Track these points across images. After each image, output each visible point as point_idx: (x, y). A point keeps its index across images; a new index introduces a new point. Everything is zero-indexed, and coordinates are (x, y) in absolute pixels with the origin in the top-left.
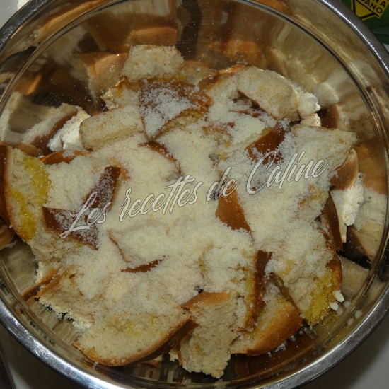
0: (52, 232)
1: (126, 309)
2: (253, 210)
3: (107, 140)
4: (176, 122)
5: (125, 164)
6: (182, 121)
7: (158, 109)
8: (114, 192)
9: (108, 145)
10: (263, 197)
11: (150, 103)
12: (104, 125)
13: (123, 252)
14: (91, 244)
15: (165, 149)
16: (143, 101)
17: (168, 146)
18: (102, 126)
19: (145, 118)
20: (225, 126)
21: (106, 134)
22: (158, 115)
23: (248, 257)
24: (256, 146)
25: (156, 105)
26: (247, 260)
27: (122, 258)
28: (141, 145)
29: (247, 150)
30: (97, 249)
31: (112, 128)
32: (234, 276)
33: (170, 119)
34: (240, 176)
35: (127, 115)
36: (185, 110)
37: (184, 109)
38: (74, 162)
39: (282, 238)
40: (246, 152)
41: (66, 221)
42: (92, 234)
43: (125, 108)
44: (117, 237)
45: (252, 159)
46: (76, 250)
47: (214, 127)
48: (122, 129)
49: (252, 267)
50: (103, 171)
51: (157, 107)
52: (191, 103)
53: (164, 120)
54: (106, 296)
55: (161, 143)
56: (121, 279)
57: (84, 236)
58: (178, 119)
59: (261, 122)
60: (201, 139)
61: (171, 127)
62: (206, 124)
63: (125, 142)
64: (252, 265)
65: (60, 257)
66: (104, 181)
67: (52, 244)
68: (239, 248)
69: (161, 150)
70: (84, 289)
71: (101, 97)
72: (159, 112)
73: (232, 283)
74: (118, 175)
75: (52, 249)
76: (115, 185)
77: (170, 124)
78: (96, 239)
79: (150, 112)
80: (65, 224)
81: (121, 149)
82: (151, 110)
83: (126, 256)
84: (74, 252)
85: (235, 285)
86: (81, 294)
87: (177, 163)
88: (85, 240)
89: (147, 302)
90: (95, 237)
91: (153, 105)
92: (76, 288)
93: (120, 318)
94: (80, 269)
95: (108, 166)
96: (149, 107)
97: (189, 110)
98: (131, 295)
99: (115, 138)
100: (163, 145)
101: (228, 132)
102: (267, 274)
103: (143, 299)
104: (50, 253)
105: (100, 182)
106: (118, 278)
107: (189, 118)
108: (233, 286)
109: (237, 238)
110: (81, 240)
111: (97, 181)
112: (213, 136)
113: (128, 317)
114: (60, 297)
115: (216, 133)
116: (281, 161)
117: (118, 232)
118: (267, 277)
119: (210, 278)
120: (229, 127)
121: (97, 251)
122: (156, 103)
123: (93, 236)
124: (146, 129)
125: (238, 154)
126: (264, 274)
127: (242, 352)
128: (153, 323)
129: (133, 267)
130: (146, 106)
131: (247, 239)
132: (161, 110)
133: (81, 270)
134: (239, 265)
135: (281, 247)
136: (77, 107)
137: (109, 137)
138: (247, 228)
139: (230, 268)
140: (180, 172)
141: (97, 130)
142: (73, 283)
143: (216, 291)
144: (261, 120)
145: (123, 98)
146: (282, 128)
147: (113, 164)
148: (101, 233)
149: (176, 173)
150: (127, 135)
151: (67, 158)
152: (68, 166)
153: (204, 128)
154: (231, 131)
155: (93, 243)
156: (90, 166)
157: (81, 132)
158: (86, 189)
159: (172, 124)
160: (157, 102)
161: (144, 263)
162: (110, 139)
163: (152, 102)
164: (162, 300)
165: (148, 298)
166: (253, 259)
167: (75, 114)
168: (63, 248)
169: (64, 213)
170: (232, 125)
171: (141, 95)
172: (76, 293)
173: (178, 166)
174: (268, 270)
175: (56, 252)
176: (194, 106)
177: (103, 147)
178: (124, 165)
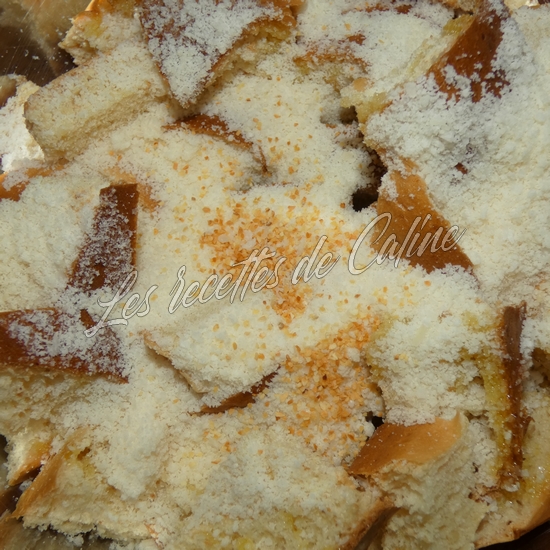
0: (10, 370)
1: (226, 508)
2: (464, 218)
3: (93, 130)
4: (234, 57)
5: (144, 176)
6: (247, 55)
7: (189, 35)
8: (133, 243)
9: (96, 142)
10: (482, 182)
11: (168, 28)
12: (77, 100)
13: (186, 375)
14: (109, 373)
15: (223, 125)
16: (153, 27)
17: (227, 117)
18: (73, 102)
19: (165, 63)
20: (343, 45)
21: (87, 116)
22: (192, 49)
23: (482, 329)
24: (450, 62)
25: (183, 28)
26: (481, 336)
27: (185, 387)
28: (168, 128)
29: (432, 75)
30: (125, 380)
31: (96, 102)
32: (454, 378)
33: (223, 52)
34: (426, 143)
35: (122, 65)
36: (251, 25)
37: (249, 21)
38: (28, 194)
39: (540, 266)
40: (432, 82)
41: (38, 335)
42: (106, 349)
43: (115, 53)
44: (163, 344)
45: (446, 95)
46: (79, 392)
47: (320, 52)
48: (118, 98)
49: (496, 350)
50: (96, 201)
51: (187, 33)
52: (260, 6)
53: (208, 59)
54: (171, 479)
55: (210, 114)
56: (193, 433)
57: (89, 358)
58: (238, 51)
59: (420, 20)
60: (296, 86)
61: (226, 72)
62: (300, 51)
63: (132, 129)
64: (496, 345)
65: (47, 415)
66: (105, 224)
67: (19, 395)
68: (452, 311)
69: (214, 128)
70: (117, 478)
71: (60, 45)
72: (194, 43)
73: (452, 395)
74: (134, 202)
75: (22, 407)
76: (132, 225)
77: (224, 64)
78: (116, 357)
79: (172, 48)
80: (37, 343)
81: (127, 145)
82: (173, 41)
83: (196, 382)
84: (75, 399)
85: (461, 398)
86: (112, 489)
87: (255, 149)
88: (92, 367)
89: (271, 484)
90: (114, 355)
91: (175, 30)
92: (99, 478)
93: (216, 533)
94: (97, 431)
95: (106, 185)
96: (168, 36)
97: (258, 22)
98: (228, 476)
99: (108, 121)
100: (217, 118)
101: (357, 55)
102: (527, 356)
103: (260, 480)
104: (21, 415)
105: (97, 227)
106: (187, 434)
107: (262, 44)
108: (455, 400)
109: (444, 289)
110: (84, 368)
111: (89, 226)
112: (320, 74)
113: (235, 526)
114: (68, 508)
115: (327, 65)
116: (506, 88)
117: (165, 332)
118: (528, 361)
119: (400, 392)
120: (353, 44)
121: (126, 385)
122: (181, 24)
123: (109, 355)
124: (173, 86)
125: (413, 91)
126: (521, 356)
127: (504, 540)
128: (295, 529)
129: (217, 404)
130: (161, 37)
131: (467, 286)
132: (196, 36)
133: (100, 436)
134: (463, 350)
135: (537, 287)
136: (14, 76)
137: (93, 124)
138: (462, 260)
139: (442, 361)
140: (265, 169)
141: (63, 112)
142: (89, 469)
143: (421, 420)
144: (418, 16)
145: (106, 34)
146: (493, 12)
147: (116, 179)
148: (126, 342)
149: (257, 172)
150: (135, 112)
151: (14, 188)
152: (17, 205)
153: (298, 61)
154: (360, 51)
155: (113, 369)
156: (65, 195)
157: (30, 125)
158: (68, 251)
159: (227, 65)
160: (184, 20)
161: (240, 389)
162: (99, 127)
163: (172, 25)
164: (306, 474)
165: (271, 473)
166: (493, 332)
167: (12, 92)
168: (48, 396)
169: (29, 318)
170: (359, 39)
171: (145, 16)
172: (100, 490)
173: (258, 155)
174: (527, 345)
175: (35, 407)
176: (268, 12)
177: (86, 148)
178: (141, 179)
